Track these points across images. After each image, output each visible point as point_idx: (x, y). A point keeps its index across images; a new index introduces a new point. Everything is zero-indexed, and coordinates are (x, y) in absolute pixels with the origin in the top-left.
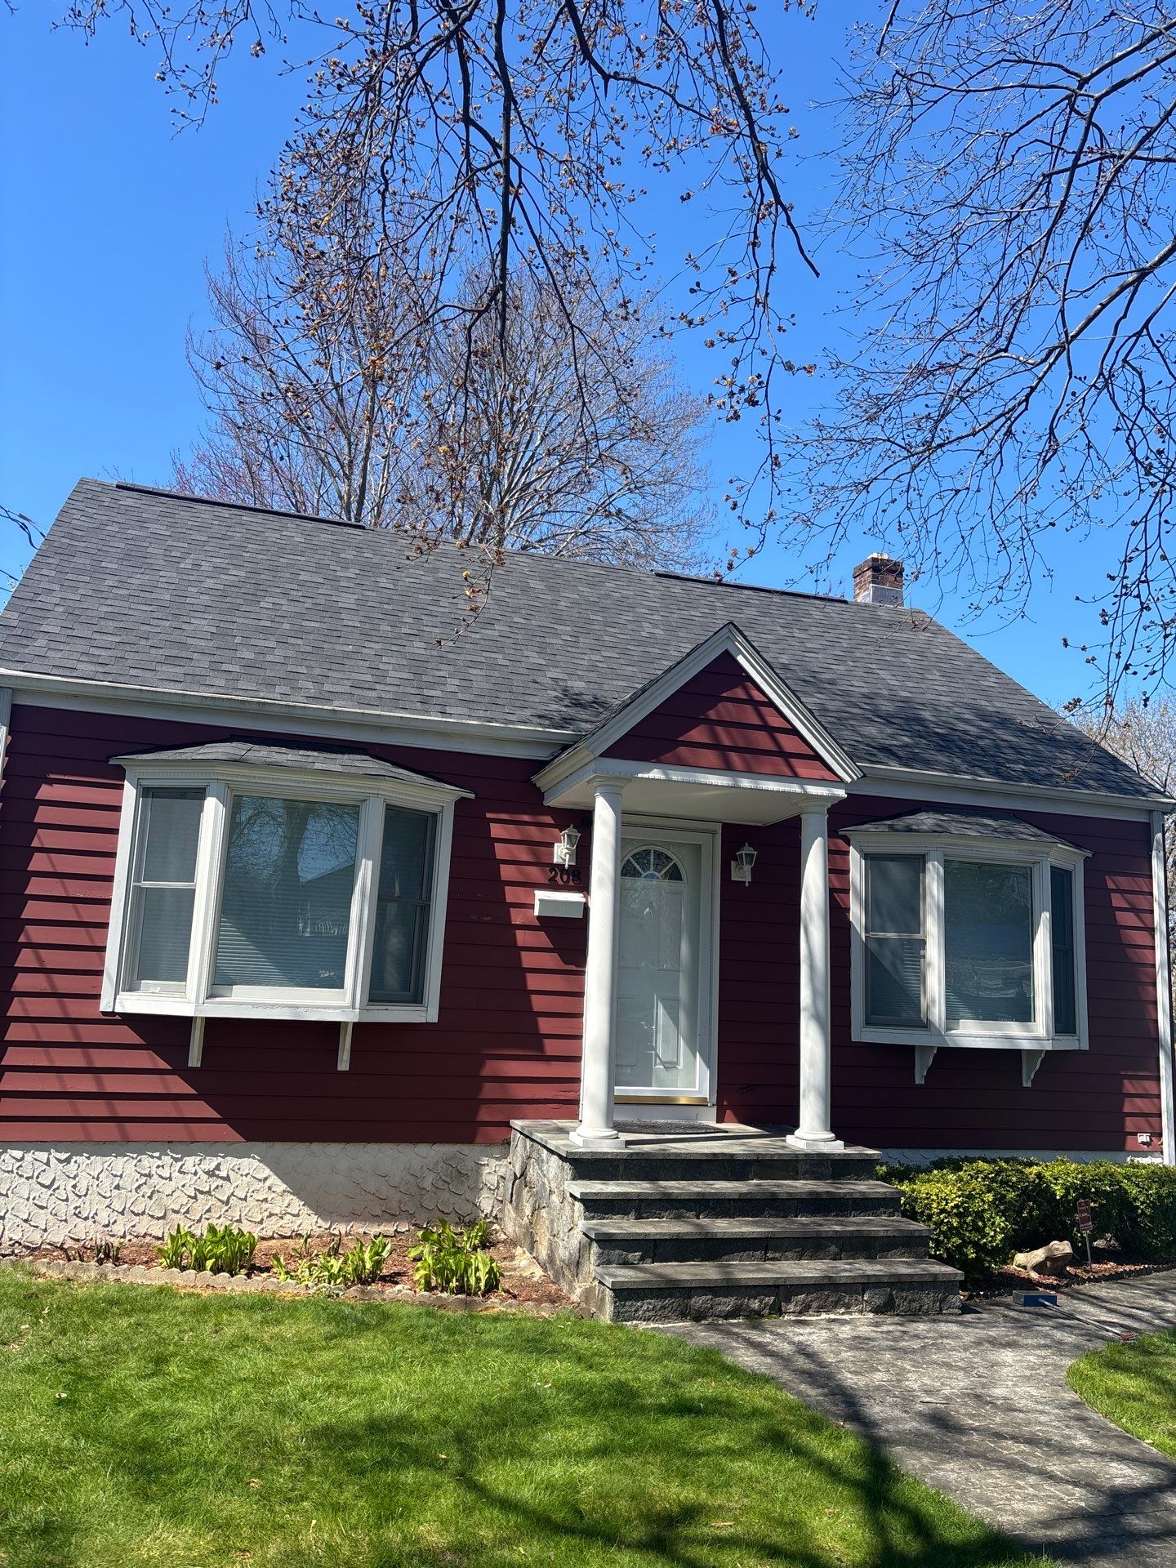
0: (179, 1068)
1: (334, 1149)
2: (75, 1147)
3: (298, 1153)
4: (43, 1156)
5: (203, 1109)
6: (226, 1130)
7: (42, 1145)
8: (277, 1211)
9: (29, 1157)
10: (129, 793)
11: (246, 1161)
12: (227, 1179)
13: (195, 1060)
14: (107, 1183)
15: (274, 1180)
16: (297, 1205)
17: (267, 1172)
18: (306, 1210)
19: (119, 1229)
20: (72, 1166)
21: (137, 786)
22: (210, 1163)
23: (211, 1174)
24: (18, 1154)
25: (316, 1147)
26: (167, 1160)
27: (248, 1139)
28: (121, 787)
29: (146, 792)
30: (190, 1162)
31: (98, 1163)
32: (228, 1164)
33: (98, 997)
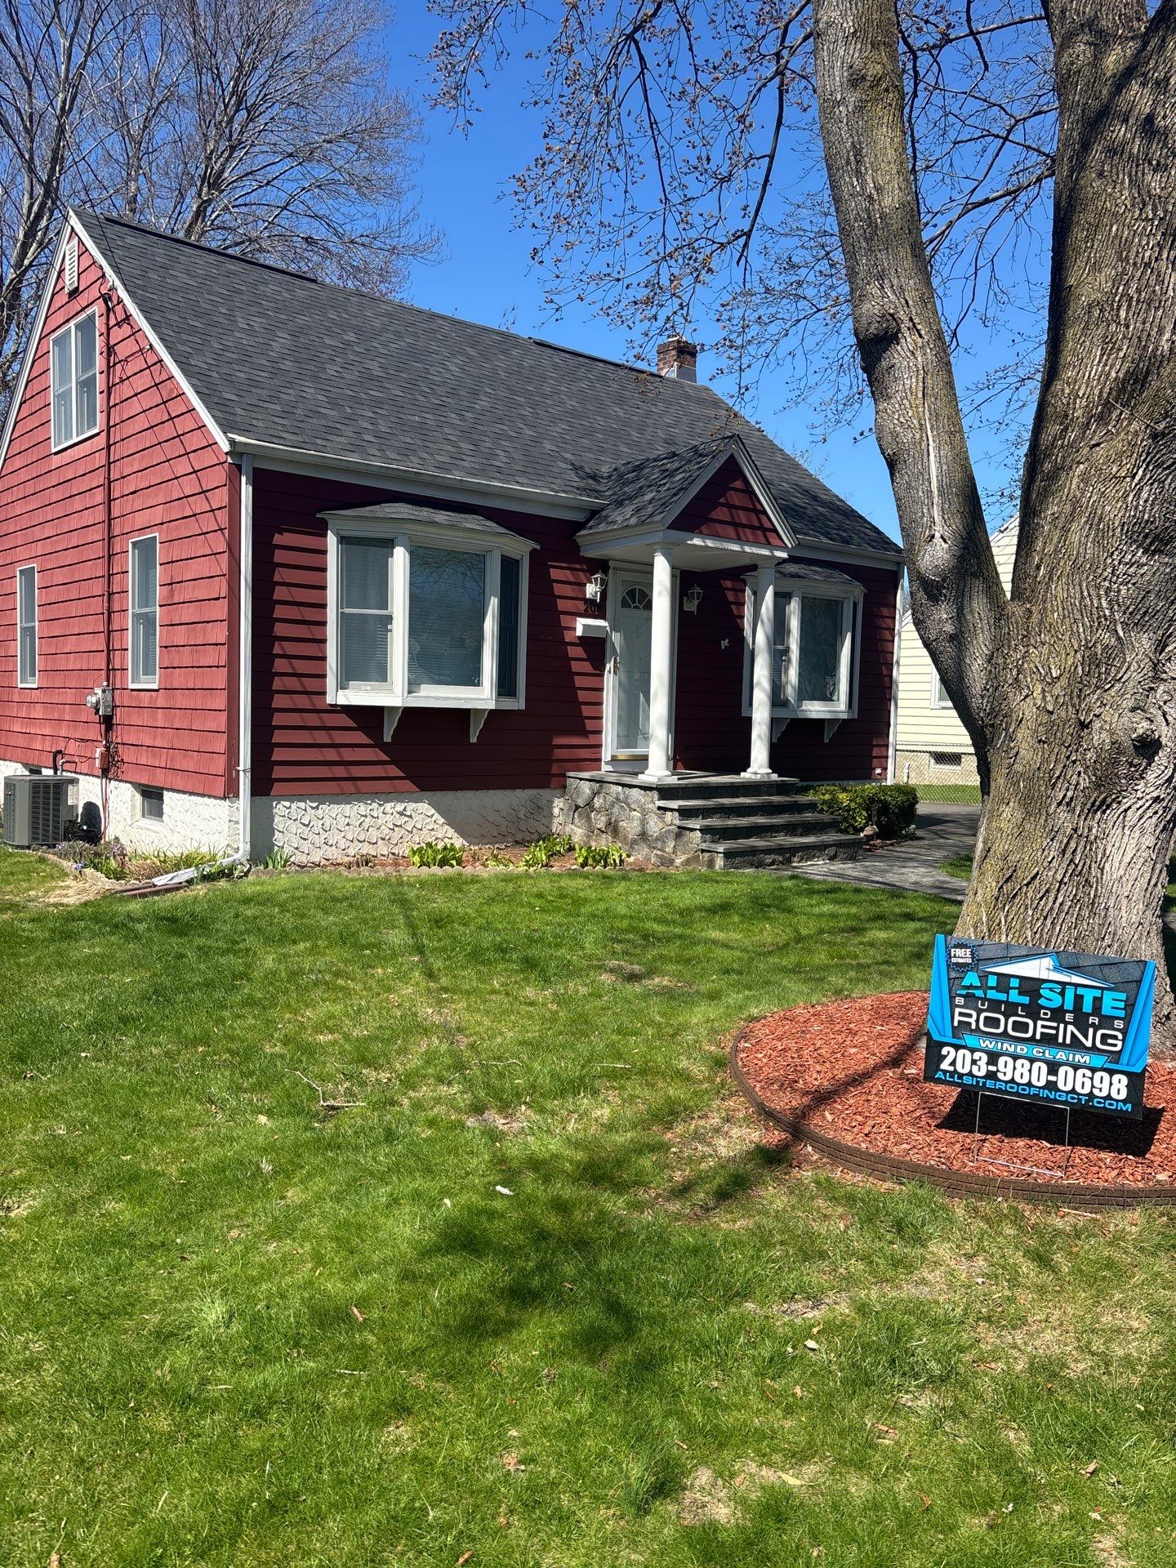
2: (322, 798)
4: (302, 805)
5: (394, 771)
6: (408, 784)
7: (301, 797)
9: (294, 806)
11: (420, 804)
12: (410, 817)
13: (387, 738)
14: (342, 821)
15: (437, 816)
17: (433, 811)
20: (320, 811)
21: (337, 535)
22: (400, 807)
23: (401, 814)
24: (287, 804)
25: (460, 793)
26: (375, 805)
27: (423, 789)
30: (388, 806)
32: (411, 806)
33: (324, 693)
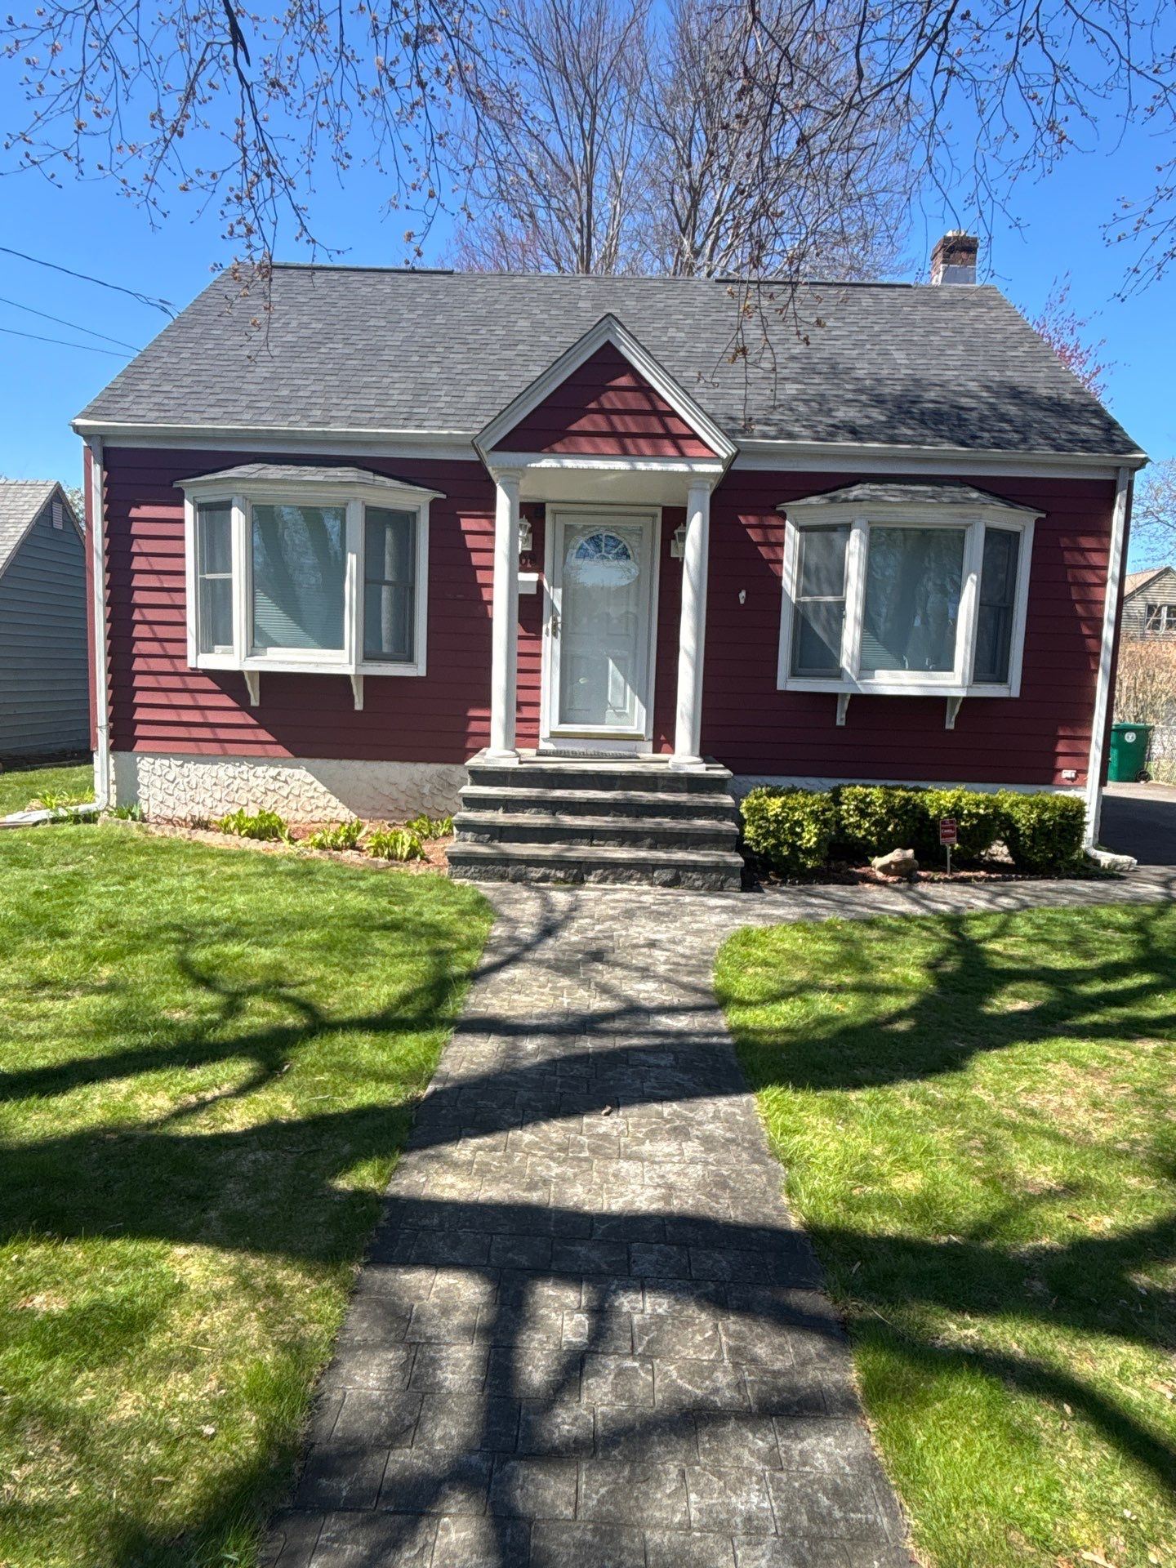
0: (243, 705)
1: (357, 765)
2: (186, 757)
3: (331, 766)
4: (166, 762)
5: (263, 735)
6: (280, 750)
7: (165, 755)
8: (321, 804)
9: (158, 762)
10: (189, 509)
11: (296, 771)
12: (286, 782)
13: (254, 702)
14: (209, 782)
15: (317, 784)
16: (335, 801)
17: (312, 778)
18: (341, 805)
19: (219, 811)
20: (185, 770)
21: (194, 503)
22: (273, 771)
23: (275, 779)
24: (151, 760)
25: (345, 763)
26: (244, 768)
27: (297, 754)
28: (181, 505)
29: (200, 508)
30: (260, 770)
31: (202, 768)
32: (286, 772)
33: (184, 657)
